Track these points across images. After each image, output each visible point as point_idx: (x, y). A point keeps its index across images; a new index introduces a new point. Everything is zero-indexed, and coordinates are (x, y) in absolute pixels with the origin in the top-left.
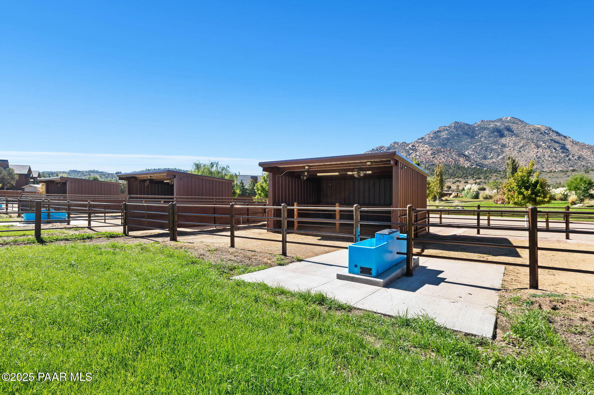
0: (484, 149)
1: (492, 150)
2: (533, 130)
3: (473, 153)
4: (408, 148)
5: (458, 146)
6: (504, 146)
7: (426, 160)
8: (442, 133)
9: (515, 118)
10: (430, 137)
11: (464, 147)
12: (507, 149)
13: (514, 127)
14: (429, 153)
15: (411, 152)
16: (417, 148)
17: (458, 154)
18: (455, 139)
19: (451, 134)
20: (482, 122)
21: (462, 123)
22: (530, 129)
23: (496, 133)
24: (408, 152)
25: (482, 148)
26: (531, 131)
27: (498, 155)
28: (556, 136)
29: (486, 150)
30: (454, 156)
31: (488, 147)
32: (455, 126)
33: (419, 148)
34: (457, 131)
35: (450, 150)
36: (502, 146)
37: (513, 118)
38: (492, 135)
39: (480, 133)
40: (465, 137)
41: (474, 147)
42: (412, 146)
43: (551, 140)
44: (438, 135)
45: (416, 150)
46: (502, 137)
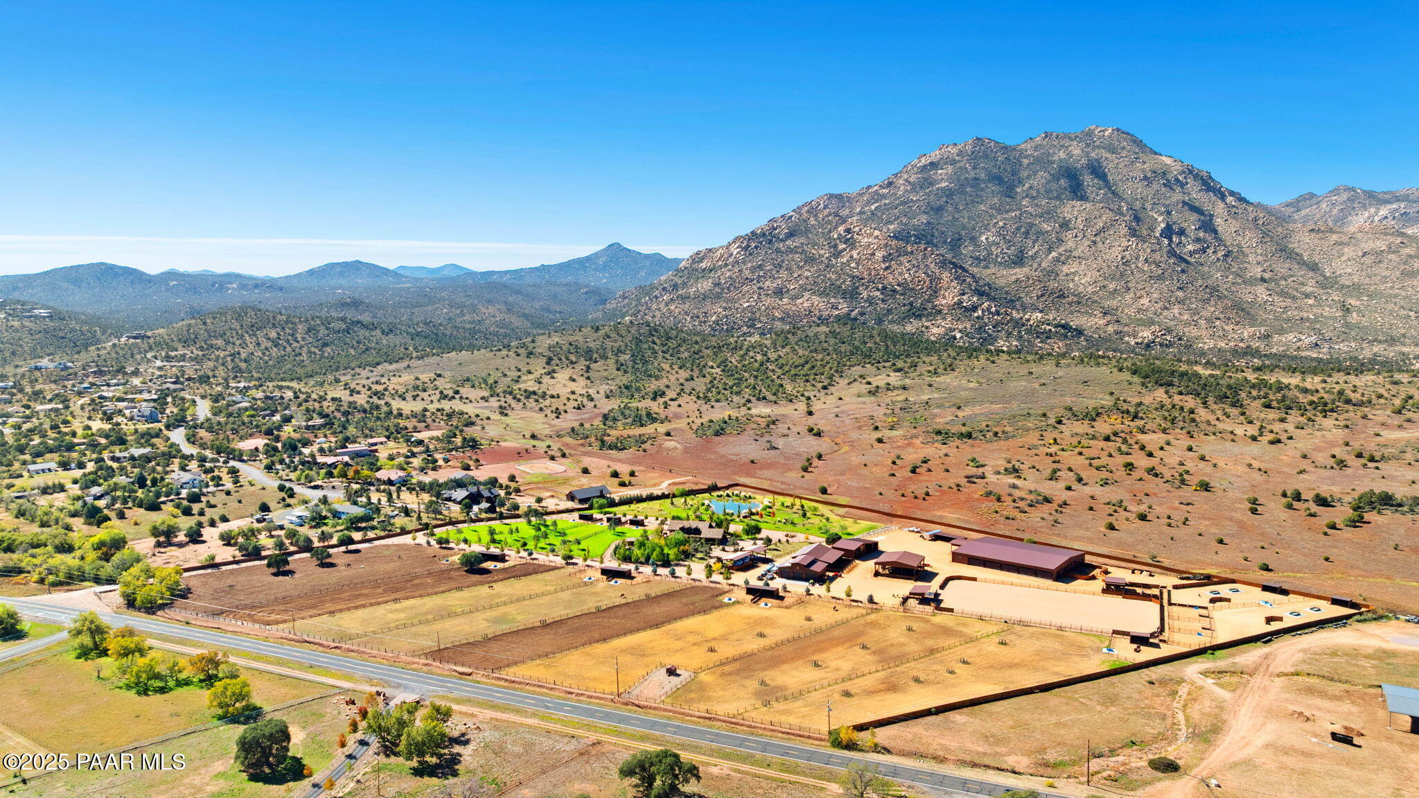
0: (1023, 230)
1: (1040, 233)
2: (1149, 175)
3: (997, 240)
4: (835, 236)
5: (969, 218)
6: (1065, 225)
7: (870, 274)
8: (940, 172)
9: (1123, 133)
10: (909, 182)
11: (982, 221)
12: (1069, 235)
13: (1112, 164)
14: (879, 255)
15: (842, 246)
16: (856, 236)
17: (940, 262)
18: (965, 193)
19: (958, 179)
20: (1046, 136)
21: (992, 144)
22: (1143, 170)
23: (1063, 182)
24: (835, 246)
25: (1018, 229)
26: (1146, 178)
27: (1050, 250)
28: (1201, 190)
29: (1027, 234)
30: (932, 266)
31: (1031, 225)
32: (973, 153)
33: (860, 237)
34: (975, 168)
36: (1061, 226)
37: (1118, 130)
38: (1054, 186)
39: (1028, 177)
40: (993, 187)
41: (1001, 224)
42: (845, 231)
43: (1184, 203)
44: (930, 177)
45: (851, 243)
46: (1077, 192)
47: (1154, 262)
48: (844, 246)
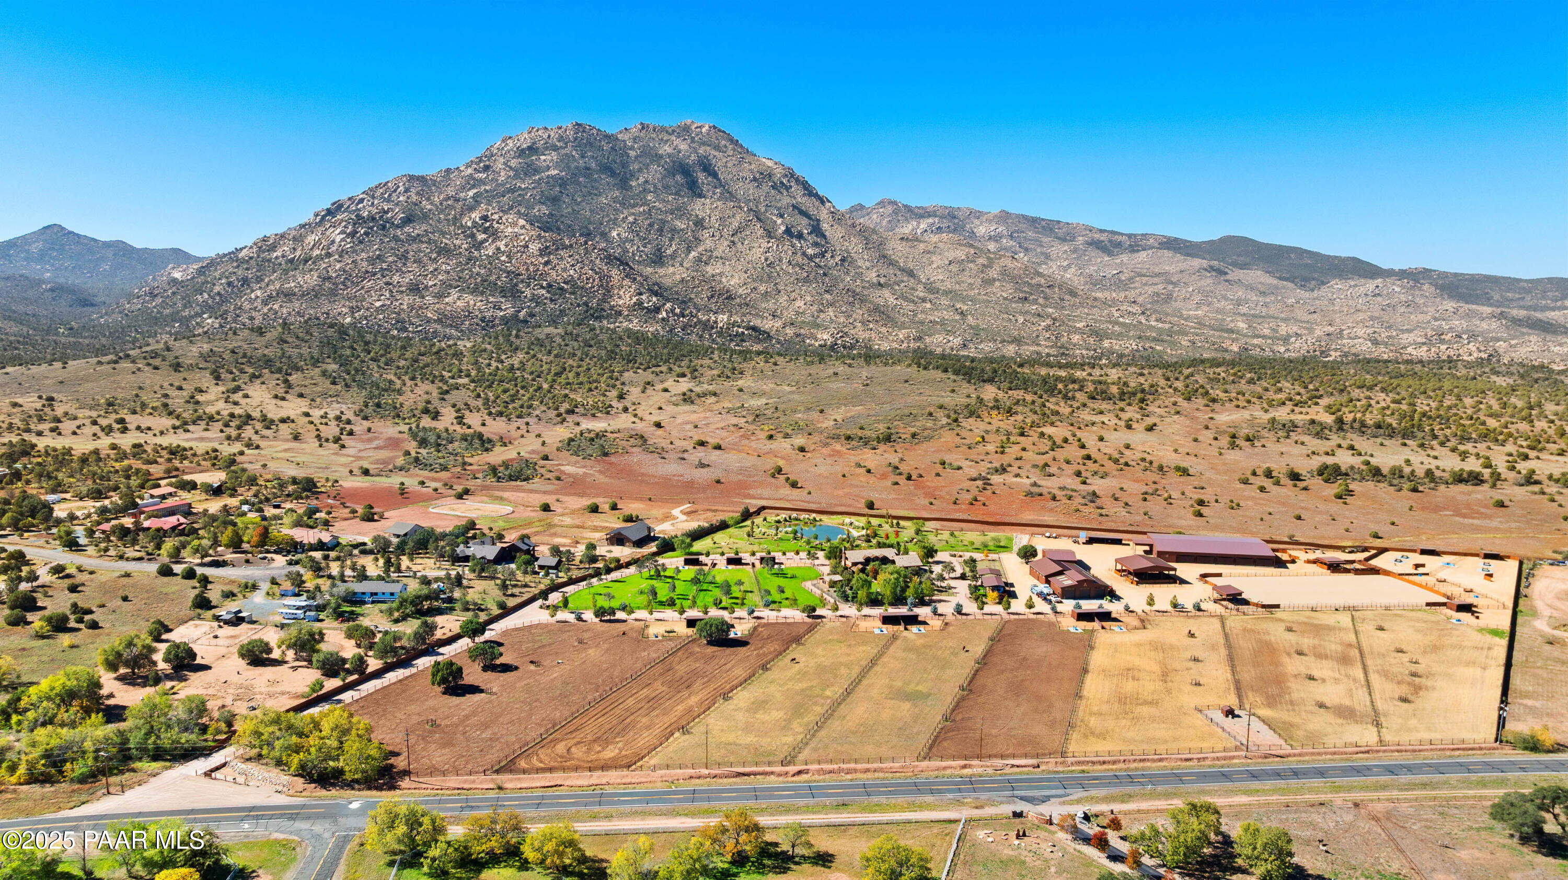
0: (656, 227)
1: (674, 231)
2: (757, 176)
3: (631, 236)
4: (469, 224)
5: (591, 211)
6: (700, 223)
7: (527, 270)
8: (543, 158)
9: (720, 131)
10: (511, 167)
11: (608, 216)
12: (706, 234)
13: (719, 161)
14: (534, 247)
15: (481, 237)
16: (496, 226)
17: (605, 257)
18: (579, 184)
19: (569, 168)
20: (643, 128)
21: (595, 132)
22: (751, 171)
23: (678, 178)
24: (473, 236)
25: (651, 225)
26: (755, 179)
27: (689, 250)
28: (804, 195)
29: (661, 230)
30: (598, 261)
31: (664, 222)
32: (576, 139)
33: (502, 227)
34: (583, 157)
35: (586, 243)
36: (696, 224)
37: (715, 127)
38: (671, 182)
39: (640, 170)
40: (606, 179)
41: (631, 219)
42: (481, 218)
43: (794, 207)
44: (532, 163)
45: (494, 235)
46: (694, 189)
47: (798, 265)
48: (484, 236)
